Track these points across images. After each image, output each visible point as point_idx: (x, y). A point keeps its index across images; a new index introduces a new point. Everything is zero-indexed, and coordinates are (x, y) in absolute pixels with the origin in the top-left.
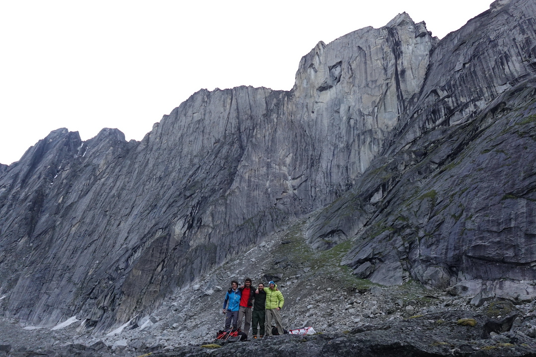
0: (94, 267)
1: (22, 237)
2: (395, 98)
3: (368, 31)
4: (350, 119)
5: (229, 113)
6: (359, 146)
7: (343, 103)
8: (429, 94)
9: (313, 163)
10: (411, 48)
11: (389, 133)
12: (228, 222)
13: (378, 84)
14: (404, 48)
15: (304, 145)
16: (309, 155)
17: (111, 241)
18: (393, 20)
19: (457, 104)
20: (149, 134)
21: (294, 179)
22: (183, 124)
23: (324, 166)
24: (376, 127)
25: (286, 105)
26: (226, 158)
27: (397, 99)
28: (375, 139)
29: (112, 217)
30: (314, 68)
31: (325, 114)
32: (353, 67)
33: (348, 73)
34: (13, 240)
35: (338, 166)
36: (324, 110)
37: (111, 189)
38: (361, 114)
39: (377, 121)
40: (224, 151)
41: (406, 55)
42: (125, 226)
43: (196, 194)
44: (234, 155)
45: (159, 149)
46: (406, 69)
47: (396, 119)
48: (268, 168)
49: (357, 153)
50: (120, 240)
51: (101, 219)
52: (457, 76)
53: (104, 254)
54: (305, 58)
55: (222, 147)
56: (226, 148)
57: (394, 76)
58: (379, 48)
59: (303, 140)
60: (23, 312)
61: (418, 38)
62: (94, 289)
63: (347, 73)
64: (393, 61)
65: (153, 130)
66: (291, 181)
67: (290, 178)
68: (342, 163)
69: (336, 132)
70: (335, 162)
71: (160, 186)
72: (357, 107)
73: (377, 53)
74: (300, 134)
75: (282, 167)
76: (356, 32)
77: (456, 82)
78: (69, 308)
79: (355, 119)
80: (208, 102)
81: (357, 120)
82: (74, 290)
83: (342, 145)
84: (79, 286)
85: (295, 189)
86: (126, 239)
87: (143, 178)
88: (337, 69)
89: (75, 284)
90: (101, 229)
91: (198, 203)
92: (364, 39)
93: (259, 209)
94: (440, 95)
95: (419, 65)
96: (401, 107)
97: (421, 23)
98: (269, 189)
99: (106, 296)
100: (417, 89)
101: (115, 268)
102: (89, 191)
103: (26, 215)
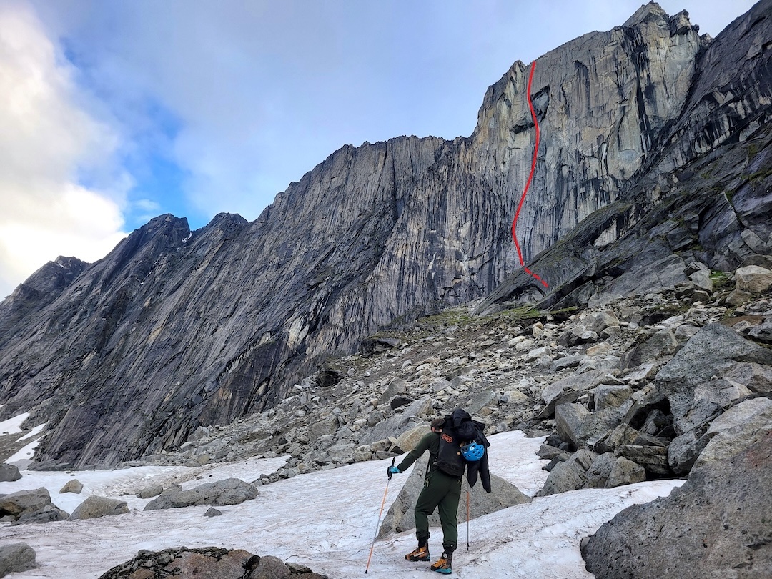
0: (174, 390)
1: (89, 353)
2: (637, 129)
3: (592, 38)
4: (563, 165)
5: (381, 175)
6: (576, 203)
7: (551, 145)
8: (699, 103)
9: (502, 235)
10: (663, 52)
11: (625, 181)
12: (366, 320)
13: (608, 110)
14: (651, 54)
15: (489, 210)
16: (497, 224)
17: (201, 354)
18: (633, 17)
19: (753, 109)
20: (269, 208)
21: (471, 258)
22: (316, 192)
23: (520, 238)
24: (605, 174)
25: (462, 153)
26: (373, 234)
27: (640, 130)
28: (602, 191)
29: (207, 321)
30: (506, 100)
31: (522, 164)
32: (567, 92)
33: (560, 100)
34: (76, 356)
35: (542, 236)
36: (521, 158)
37: (211, 282)
38: (579, 156)
39: (606, 165)
40: (370, 225)
41: (655, 64)
42: (223, 332)
43: (325, 283)
44: (384, 229)
45: (281, 227)
46: (655, 85)
47: (638, 160)
48: (432, 242)
49: (573, 214)
50: (214, 353)
51: (192, 323)
52: (752, 66)
53: (189, 372)
54: (493, 88)
55: (368, 219)
56: (374, 220)
57: (634, 95)
58: (610, 59)
59: (487, 202)
60: (68, 456)
61: (677, 37)
62: (166, 421)
63: (557, 101)
64: (633, 74)
65: (275, 202)
66: (467, 262)
67: (466, 257)
68: (548, 232)
69: (539, 188)
70: (537, 231)
71: (278, 275)
72: (573, 147)
73: (606, 67)
74: (483, 193)
75: (455, 242)
76: (573, 42)
77: (750, 75)
78: (129, 450)
79: (570, 165)
80: (353, 162)
81: (572, 167)
82: (141, 424)
83: (547, 207)
84: (149, 418)
85: (473, 274)
86: (222, 349)
87: (255, 265)
88: (542, 98)
89: (143, 415)
90: (188, 338)
91: (326, 296)
92: (585, 50)
93: (415, 302)
94: (718, 101)
95: (677, 77)
96: (646, 141)
97: (680, 14)
98: (433, 274)
99: (177, 431)
100: (674, 113)
101: (199, 391)
102: (180, 285)
103: (98, 323)
